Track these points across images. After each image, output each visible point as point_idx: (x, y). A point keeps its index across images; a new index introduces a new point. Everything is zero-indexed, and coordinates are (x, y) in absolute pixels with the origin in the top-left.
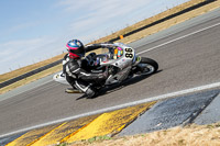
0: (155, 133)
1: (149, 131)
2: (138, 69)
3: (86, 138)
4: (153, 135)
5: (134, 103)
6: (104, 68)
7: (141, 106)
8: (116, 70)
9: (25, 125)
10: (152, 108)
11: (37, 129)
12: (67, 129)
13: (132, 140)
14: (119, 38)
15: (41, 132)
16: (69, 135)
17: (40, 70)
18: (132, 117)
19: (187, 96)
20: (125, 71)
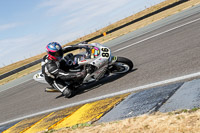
0: (127, 120)
1: (122, 118)
2: (114, 68)
3: (70, 125)
4: (125, 122)
5: (112, 95)
6: (82, 67)
7: (117, 97)
8: (93, 68)
9: (18, 115)
10: (126, 98)
11: (29, 118)
12: (54, 118)
13: (108, 127)
14: (102, 35)
15: (32, 121)
16: (56, 123)
17: (30, 65)
18: (109, 107)
19: (155, 88)
20: (102, 70)
